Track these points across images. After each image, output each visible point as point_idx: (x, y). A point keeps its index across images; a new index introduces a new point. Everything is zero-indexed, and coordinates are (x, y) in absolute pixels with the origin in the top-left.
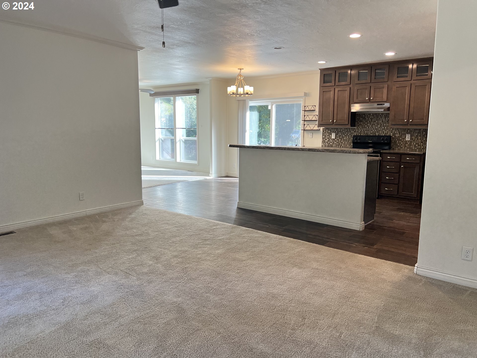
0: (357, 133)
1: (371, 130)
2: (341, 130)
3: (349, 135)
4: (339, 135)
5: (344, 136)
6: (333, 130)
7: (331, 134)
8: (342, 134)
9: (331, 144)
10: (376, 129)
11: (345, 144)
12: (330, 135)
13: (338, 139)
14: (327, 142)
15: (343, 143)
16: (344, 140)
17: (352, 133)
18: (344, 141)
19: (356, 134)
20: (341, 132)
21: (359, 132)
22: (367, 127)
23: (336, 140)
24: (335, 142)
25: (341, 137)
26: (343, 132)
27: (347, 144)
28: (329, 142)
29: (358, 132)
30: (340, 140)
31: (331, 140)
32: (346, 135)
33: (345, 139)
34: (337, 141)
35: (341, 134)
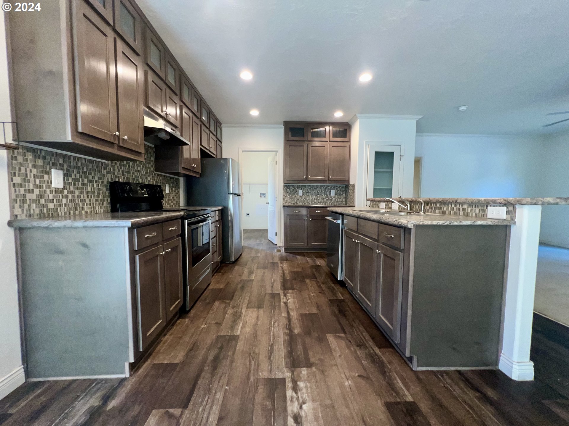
0: (113, 177)
1: (133, 173)
2: (77, 164)
3: (96, 179)
4: (73, 177)
5: (86, 181)
6: (53, 160)
7: (48, 173)
8: (81, 177)
9: (51, 206)
10: (139, 171)
11: (90, 204)
12: (46, 177)
13: (72, 189)
14: (37, 202)
15: (87, 201)
16: (87, 193)
17: (104, 175)
18: (88, 197)
19: (111, 179)
20: (77, 168)
21: (116, 174)
22: (127, 166)
23: (65, 192)
24: (64, 201)
25: (80, 185)
26: (83, 169)
27: (96, 204)
28: (42, 201)
29: (114, 173)
30: (77, 193)
31: (51, 192)
32: (91, 178)
33: (89, 189)
34: (70, 196)
35: (78, 175)
